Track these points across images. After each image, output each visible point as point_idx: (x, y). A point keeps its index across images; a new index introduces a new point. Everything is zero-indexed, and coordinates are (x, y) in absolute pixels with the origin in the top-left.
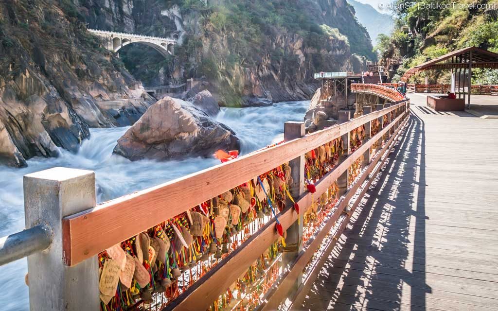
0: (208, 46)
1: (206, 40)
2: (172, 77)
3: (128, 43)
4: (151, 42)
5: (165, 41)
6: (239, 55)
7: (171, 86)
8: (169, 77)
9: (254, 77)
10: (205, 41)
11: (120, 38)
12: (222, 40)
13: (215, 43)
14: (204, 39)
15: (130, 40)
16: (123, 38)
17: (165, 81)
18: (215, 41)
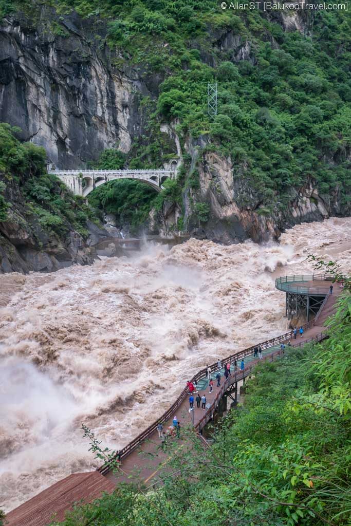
0: (207, 186)
1: (205, 176)
2: (163, 223)
3: (103, 182)
4: (136, 177)
5: (157, 174)
6: (251, 196)
7: (162, 235)
8: (160, 222)
9: (273, 227)
10: (203, 179)
11: (92, 178)
12: (227, 177)
13: (217, 181)
14: (202, 175)
15: (106, 178)
16: (96, 177)
17: (155, 227)
18: (216, 178)
